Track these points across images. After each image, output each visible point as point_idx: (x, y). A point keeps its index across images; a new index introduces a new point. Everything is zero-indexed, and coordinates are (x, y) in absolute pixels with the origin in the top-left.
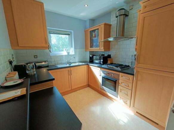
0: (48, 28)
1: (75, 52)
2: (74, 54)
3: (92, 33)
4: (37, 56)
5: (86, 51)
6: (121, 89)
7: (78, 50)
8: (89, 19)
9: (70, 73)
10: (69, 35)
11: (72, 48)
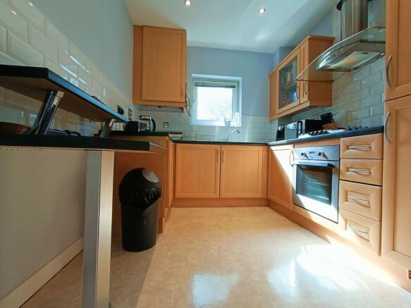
0: (194, 75)
1: (243, 122)
2: (240, 126)
3: (285, 75)
4: (167, 123)
5: (271, 122)
6: (347, 191)
7: (250, 117)
8: (280, 48)
9: (220, 158)
10: (234, 87)
11: (236, 113)
